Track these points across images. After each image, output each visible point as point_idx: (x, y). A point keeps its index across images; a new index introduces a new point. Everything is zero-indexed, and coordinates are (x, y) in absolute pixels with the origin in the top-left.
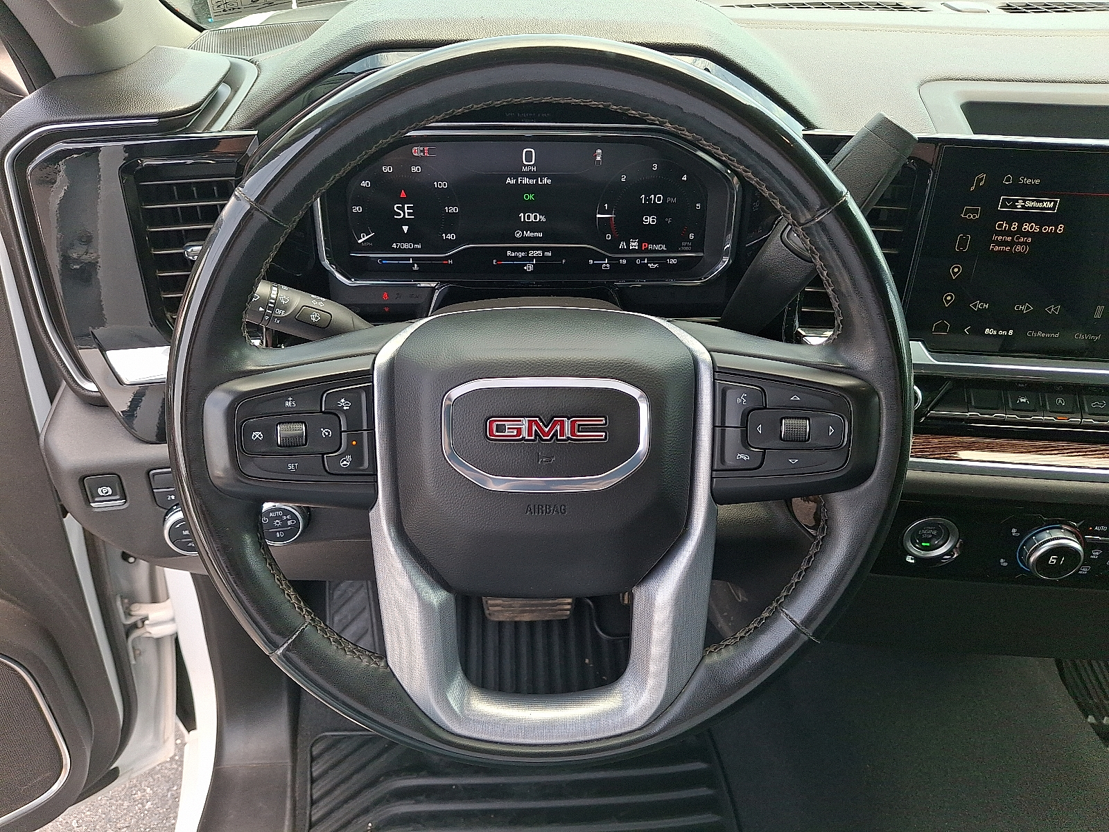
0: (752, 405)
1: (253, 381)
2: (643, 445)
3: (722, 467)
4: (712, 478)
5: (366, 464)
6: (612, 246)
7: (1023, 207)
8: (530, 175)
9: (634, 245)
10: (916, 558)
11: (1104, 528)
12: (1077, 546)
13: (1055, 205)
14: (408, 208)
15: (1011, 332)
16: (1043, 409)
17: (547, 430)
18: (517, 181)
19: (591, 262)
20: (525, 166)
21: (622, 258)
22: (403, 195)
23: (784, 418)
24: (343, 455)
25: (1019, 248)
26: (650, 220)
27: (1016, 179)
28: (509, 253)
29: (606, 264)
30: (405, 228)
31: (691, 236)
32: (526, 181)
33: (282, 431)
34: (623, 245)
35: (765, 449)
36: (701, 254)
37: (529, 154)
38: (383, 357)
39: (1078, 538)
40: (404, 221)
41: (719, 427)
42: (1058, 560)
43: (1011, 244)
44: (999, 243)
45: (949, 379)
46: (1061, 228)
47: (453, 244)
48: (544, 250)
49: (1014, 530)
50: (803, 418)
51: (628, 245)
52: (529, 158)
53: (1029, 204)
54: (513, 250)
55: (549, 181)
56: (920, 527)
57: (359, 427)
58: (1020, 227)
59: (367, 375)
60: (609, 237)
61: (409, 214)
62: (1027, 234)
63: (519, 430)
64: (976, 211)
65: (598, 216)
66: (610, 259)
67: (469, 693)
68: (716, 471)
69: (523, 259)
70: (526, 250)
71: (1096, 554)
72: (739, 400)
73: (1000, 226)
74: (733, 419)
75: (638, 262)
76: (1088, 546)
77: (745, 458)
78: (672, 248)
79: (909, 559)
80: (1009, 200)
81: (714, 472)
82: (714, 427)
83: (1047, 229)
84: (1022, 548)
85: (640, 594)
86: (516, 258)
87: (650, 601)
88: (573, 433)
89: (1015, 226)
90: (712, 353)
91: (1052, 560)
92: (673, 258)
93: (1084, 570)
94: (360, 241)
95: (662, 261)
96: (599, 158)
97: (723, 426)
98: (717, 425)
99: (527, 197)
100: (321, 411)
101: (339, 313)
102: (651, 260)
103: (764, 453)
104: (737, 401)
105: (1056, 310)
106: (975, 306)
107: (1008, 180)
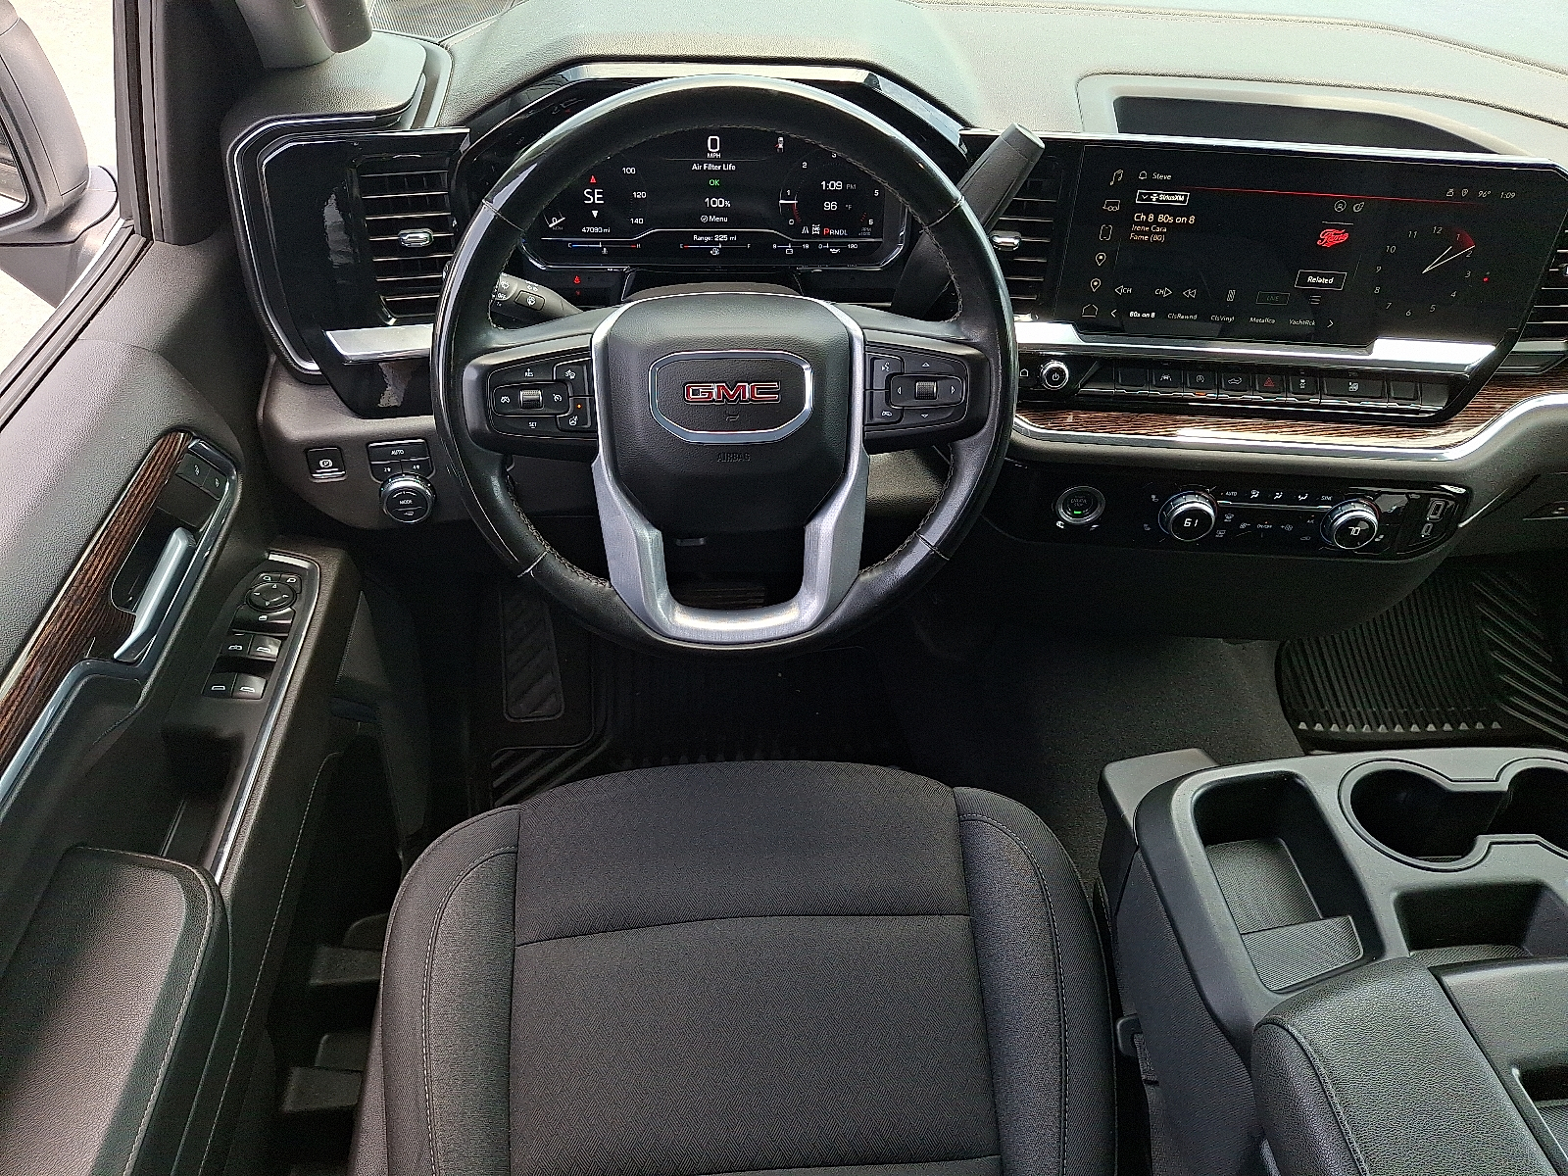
0: (893, 372)
1: (496, 356)
2: (808, 406)
3: (871, 422)
5: (589, 424)
6: (795, 231)
7: (1158, 200)
8: (715, 162)
9: (816, 229)
10: (1066, 523)
11: (1235, 494)
12: (1210, 511)
13: (1185, 198)
14: (598, 193)
15: (1153, 314)
16: (1184, 385)
17: (732, 393)
18: (702, 167)
19: (775, 246)
20: (710, 152)
21: (805, 243)
22: (593, 180)
24: (570, 416)
25: (1156, 238)
26: (830, 206)
27: (1150, 175)
28: (695, 237)
29: (789, 250)
30: (595, 213)
31: (871, 222)
32: (711, 167)
33: (524, 395)
34: (805, 230)
35: (903, 406)
36: (881, 240)
37: (714, 142)
38: (598, 338)
39: (1210, 502)
40: (594, 206)
41: (869, 391)
42: (1193, 522)
43: (1149, 233)
44: (1138, 233)
45: (1096, 358)
46: (1192, 218)
47: (640, 229)
48: (730, 234)
49: (1153, 497)
50: (932, 381)
51: (810, 230)
52: (714, 146)
53: (1162, 197)
54: (699, 234)
55: (734, 168)
56: (1072, 496)
57: (583, 392)
58: (1156, 218)
59: (586, 351)
60: (791, 222)
61: (598, 199)
62: (1162, 225)
63: (711, 393)
64: (1115, 204)
65: (781, 202)
66: (793, 244)
67: (674, 607)
68: (868, 425)
69: (709, 243)
70: (713, 234)
71: (1228, 518)
73: (1138, 217)
74: (879, 384)
75: (821, 246)
76: (1220, 511)
77: (888, 414)
78: (853, 233)
79: (1059, 524)
80: (1145, 194)
82: (865, 390)
83: (1181, 220)
84: (1162, 512)
85: (810, 529)
86: (702, 243)
87: (817, 534)
88: (753, 396)
89: (1151, 217)
90: (863, 330)
91: (1187, 523)
92: (854, 243)
93: (1221, 534)
94: (551, 226)
95: (843, 246)
96: (781, 146)
97: (871, 389)
98: (867, 389)
99: (712, 183)
100: (553, 381)
101: (550, 298)
102: (833, 245)
103: (903, 410)
104: (883, 368)
105: (1193, 294)
106: (1119, 290)
107: (1143, 175)
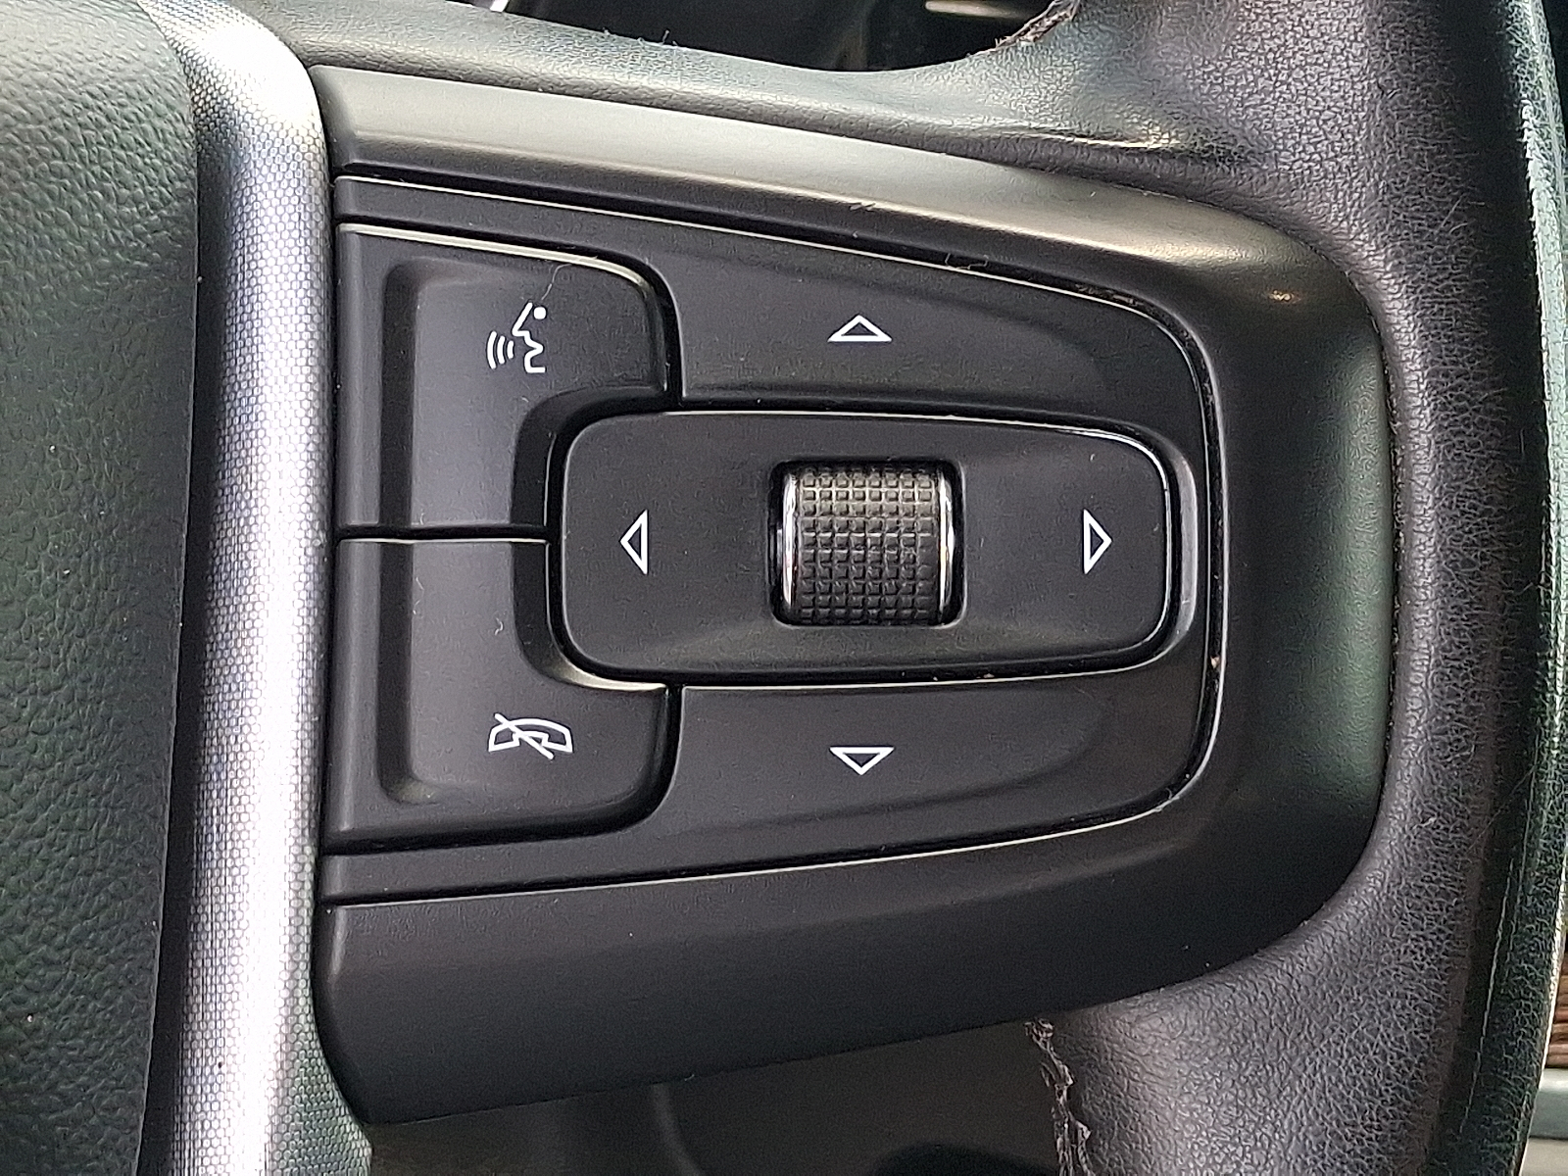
0: (583, 381)
3: (386, 817)
4: (322, 906)
23: (797, 467)
35: (674, 681)
50: (912, 465)
72: (497, 354)
74: (460, 478)
77: (545, 747)
81: (338, 865)
90: (333, 75)
97: (394, 521)
98: (355, 520)
103: (670, 710)
